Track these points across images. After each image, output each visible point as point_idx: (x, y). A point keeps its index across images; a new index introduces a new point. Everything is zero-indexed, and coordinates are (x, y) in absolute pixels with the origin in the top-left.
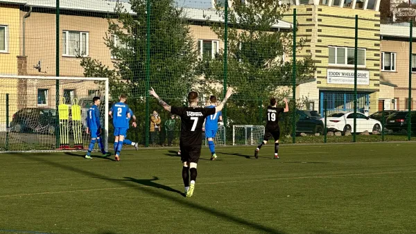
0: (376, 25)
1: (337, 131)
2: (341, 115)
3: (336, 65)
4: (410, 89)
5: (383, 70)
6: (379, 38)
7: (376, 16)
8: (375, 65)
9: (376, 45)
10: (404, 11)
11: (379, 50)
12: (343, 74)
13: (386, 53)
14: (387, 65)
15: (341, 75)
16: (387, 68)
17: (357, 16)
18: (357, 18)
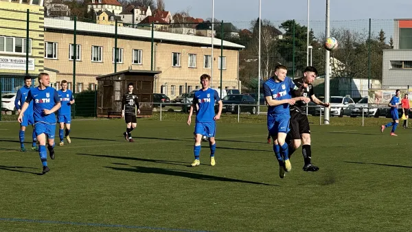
0: (40, 18)
1: (8, 110)
2: (11, 97)
3: (5, 52)
4: (74, 74)
5: (47, 57)
6: (43, 29)
7: (40, 10)
8: (40, 53)
9: (40, 35)
10: (58, 7)
11: (43, 40)
12: (12, 60)
13: (49, 43)
14: (50, 54)
15: (9, 61)
16: (50, 56)
17: (28, 10)
18: (28, 12)
